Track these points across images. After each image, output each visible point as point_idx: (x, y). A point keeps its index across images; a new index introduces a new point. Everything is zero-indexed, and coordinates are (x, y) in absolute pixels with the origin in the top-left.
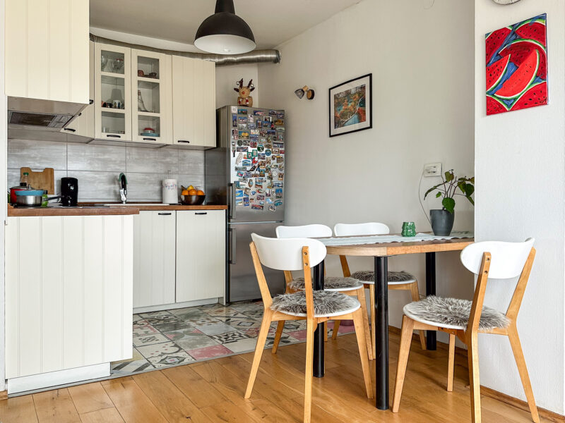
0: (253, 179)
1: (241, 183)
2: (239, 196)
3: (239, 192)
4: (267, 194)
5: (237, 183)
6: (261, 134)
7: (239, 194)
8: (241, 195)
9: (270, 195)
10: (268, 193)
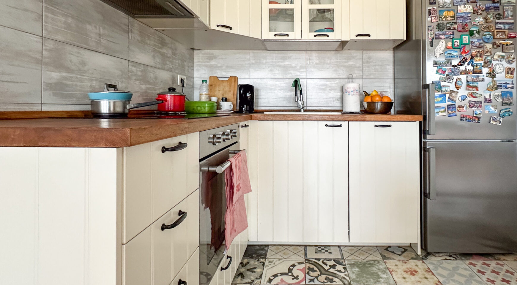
0: (463, 77)
1: (442, 84)
2: (441, 102)
3: (440, 96)
4: (486, 100)
5: (437, 84)
6: (475, 12)
7: (440, 99)
8: (444, 101)
9: (490, 101)
10: (487, 97)
